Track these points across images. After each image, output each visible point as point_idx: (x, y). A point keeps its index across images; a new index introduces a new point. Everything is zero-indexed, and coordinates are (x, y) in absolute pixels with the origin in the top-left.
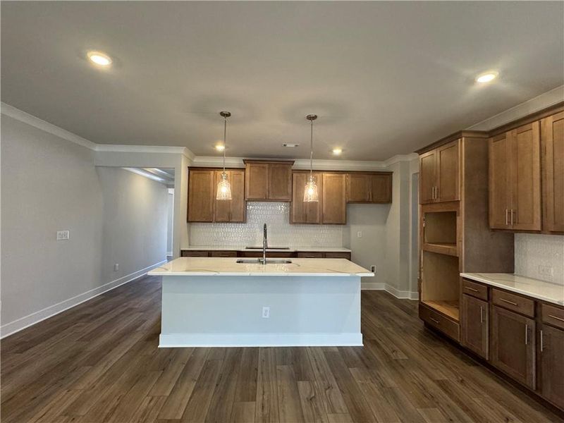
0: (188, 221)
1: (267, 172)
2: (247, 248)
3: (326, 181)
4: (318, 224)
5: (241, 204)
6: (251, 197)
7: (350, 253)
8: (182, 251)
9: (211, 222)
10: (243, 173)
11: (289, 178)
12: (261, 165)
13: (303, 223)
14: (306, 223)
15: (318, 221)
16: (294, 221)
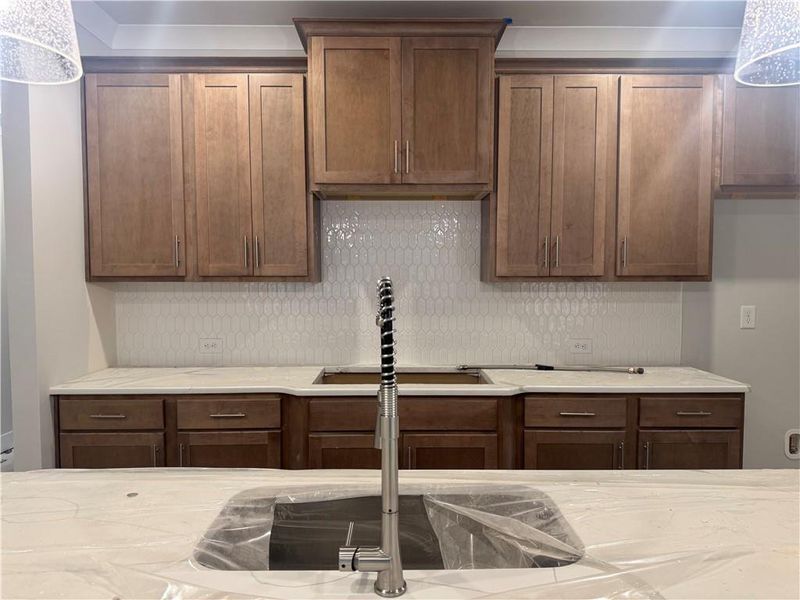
0: (91, 278)
1: (393, 66)
2: (326, 378)
3: (634, 107)
4: (597, 278)
5: (297, 207)
6: (332, 176)
7: (741, 395)
8: (57, 399)
9: (181, 279)
10: (296, 80)
11: (487, 92)
12: (372, 43)
13: (540, 278)
14: (550, 278)
15: (598, 270)
16: (502, 269)
